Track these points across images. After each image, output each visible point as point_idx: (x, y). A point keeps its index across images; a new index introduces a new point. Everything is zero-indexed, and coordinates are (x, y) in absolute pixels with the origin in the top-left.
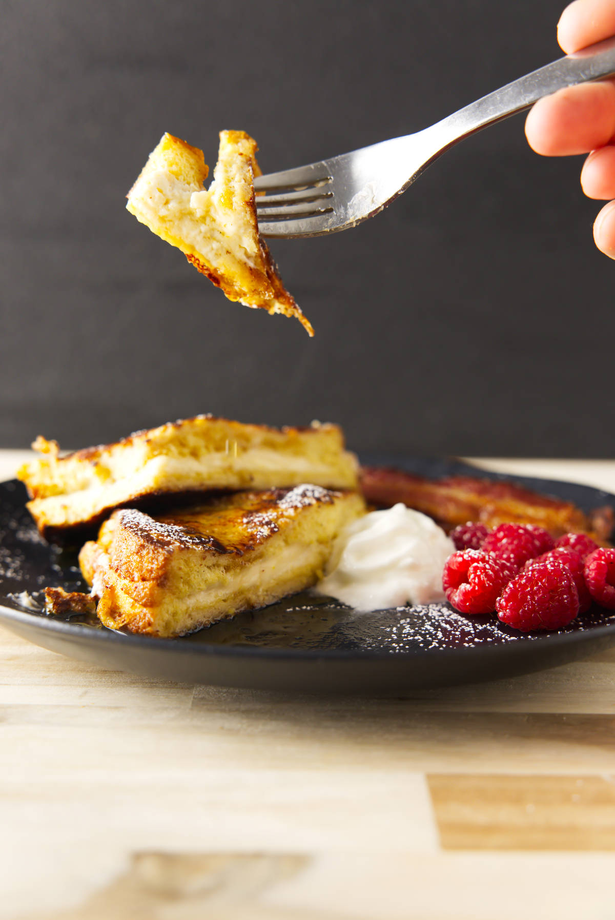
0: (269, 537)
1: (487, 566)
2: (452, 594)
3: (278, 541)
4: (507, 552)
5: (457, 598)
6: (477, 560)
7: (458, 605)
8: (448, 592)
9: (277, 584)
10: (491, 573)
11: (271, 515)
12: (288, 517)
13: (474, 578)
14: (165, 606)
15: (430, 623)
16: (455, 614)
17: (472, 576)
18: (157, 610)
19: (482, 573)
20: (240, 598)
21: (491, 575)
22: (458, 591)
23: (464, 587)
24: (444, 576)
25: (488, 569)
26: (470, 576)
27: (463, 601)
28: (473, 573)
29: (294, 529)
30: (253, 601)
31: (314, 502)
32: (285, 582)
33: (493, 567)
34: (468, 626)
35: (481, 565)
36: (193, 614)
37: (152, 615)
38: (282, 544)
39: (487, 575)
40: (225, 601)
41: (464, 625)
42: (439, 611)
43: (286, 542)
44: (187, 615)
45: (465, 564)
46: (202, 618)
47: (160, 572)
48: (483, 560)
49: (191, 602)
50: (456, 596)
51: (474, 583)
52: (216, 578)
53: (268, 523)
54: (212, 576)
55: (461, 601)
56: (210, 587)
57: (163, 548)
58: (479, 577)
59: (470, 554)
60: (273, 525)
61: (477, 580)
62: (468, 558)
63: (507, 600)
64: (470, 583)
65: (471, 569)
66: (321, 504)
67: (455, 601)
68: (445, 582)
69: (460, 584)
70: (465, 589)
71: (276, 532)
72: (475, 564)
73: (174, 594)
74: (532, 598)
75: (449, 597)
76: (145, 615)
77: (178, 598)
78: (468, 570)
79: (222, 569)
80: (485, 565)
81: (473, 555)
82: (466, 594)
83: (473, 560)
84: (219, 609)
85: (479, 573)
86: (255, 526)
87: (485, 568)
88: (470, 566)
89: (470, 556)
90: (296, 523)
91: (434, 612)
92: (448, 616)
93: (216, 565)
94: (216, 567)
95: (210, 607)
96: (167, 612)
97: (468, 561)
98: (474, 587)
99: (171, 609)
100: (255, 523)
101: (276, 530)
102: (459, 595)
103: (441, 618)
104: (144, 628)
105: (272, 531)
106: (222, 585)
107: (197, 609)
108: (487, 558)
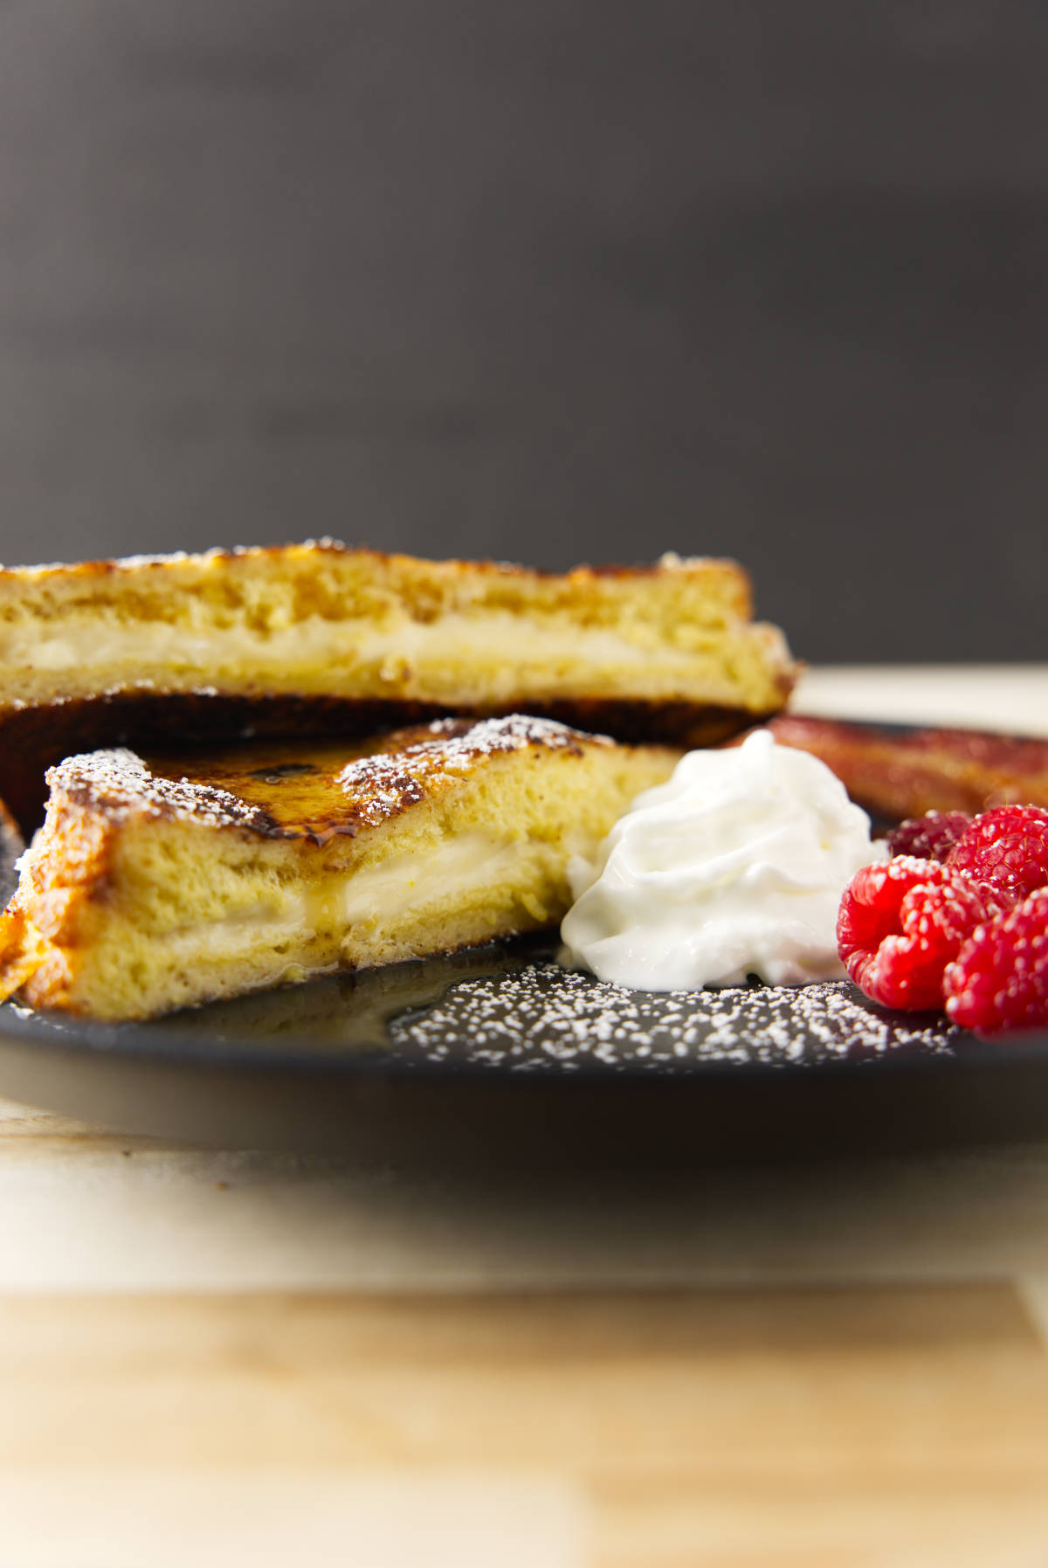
0: (397, 812)
1: (948, 892)
2: (862, 966)
3: (422, 824)
4: (1000, 868)
5: (875, 971)
6: (923, 880)
7: (878, 991)
8: (852, 960)
9: (422, 922)
10: (957, 907)
11: (415, 767)
12: (455, 772)
13: (917, 922)
14: (109, 948)
15: (784, 1023)
16: (857, 1008)
17: (912, 916)
18: (85, 956)
19: (935, 908)
20: (324, 945)
21: (957, 915)
22: (879, 955)
23: (892, 944)
24: (841, 923)
25: (950, 899)
26: (905, 918)
27: (892, 979)
28: (914, 908)
29: (469, 800)
30: (353, 956)
31: (524, 744)
32: (443, 920)
33: (962, 894)
34: (876, 1032)
35: (931, 889)
36: (189, 972)
37: (72, 965)
38: (436, 831)
39: (947, 912)
40: (279, 949)
41: (868, 1030)
42: (823, 1000)
43: (448, 828)
44: (173, 975)
45: (896, 889)
46: (216, 985)
47: (95, 869)
48: (937, 879)
49: (184, 948)
50: (873, 970)
51: (918, 932)
52: (254, 895)
53: (401, 783)
54: (241, 889)
55: (889, 979)
56: (237, 916)
57: (101, 813)
58: (929, 917)
59: (904, 865)
60: (410, 788)
61: (924, 926)
62: (900, 873)
63: (968, 970)
64: (907, 935)
65: (908, 901)
66: (541, 751)
67: (870, 979)
68: (844, 940)
69: (883, 938)
70: (896, 947)
71: (418, 800)
72: (918, 889)
73: (134, 921)
74: (1029, 967)
75: (855, 972)
76: (57, 965)
77: (149, 934)
78: (901, 903)
79: (272, 874)
80: (941, 892)
81: (911, 869)
82: (898, 960)
83: (913, 879)
84: (262, 968)
85: (928, 908)
86: (371, 788)
87: (942, 897)
88: (904, 893)
89: (902, 870)
90: (472, 787)
91: (807, 1001)
92: (837, 1011)
93: (254, 866)
94: (257, 871)
95: (239, 961)
96: (115, 960)
97: (900, 881)
98: (917, 944)
99: (126, 957)
100: (374, 781)
101: (416, 797)
102: (881, 966)
103: (816, 1014)
104: (52, 992)
105: (407, 801)
106: (270, 913)
107: (202, 963)
108: (945, 876)
